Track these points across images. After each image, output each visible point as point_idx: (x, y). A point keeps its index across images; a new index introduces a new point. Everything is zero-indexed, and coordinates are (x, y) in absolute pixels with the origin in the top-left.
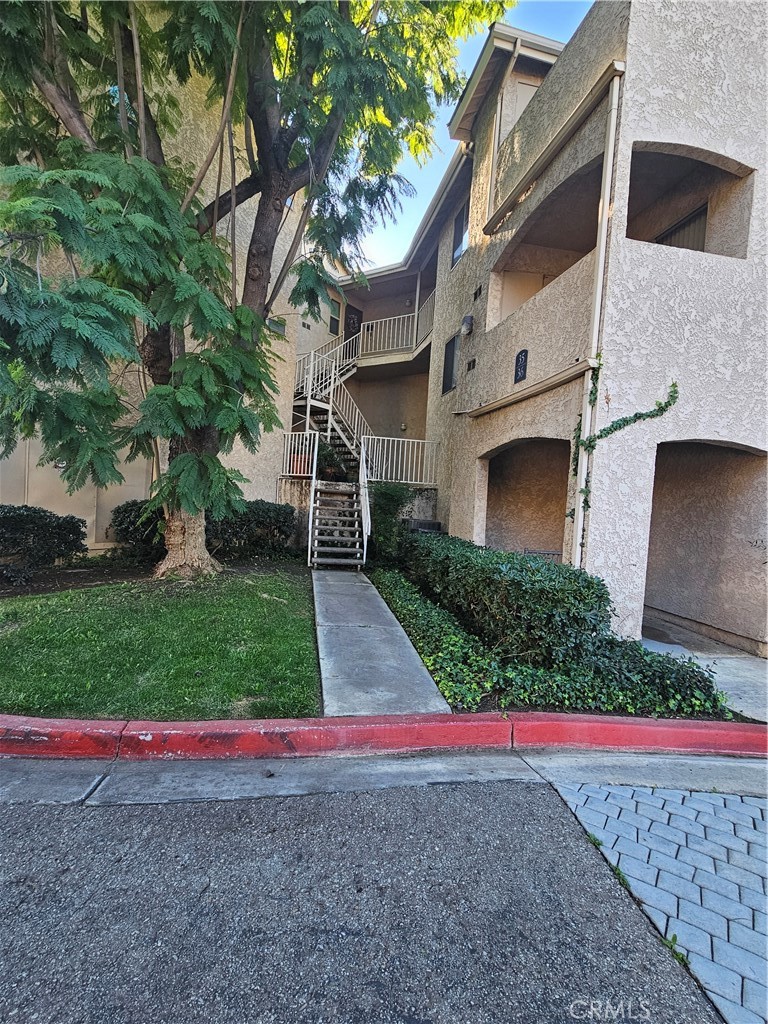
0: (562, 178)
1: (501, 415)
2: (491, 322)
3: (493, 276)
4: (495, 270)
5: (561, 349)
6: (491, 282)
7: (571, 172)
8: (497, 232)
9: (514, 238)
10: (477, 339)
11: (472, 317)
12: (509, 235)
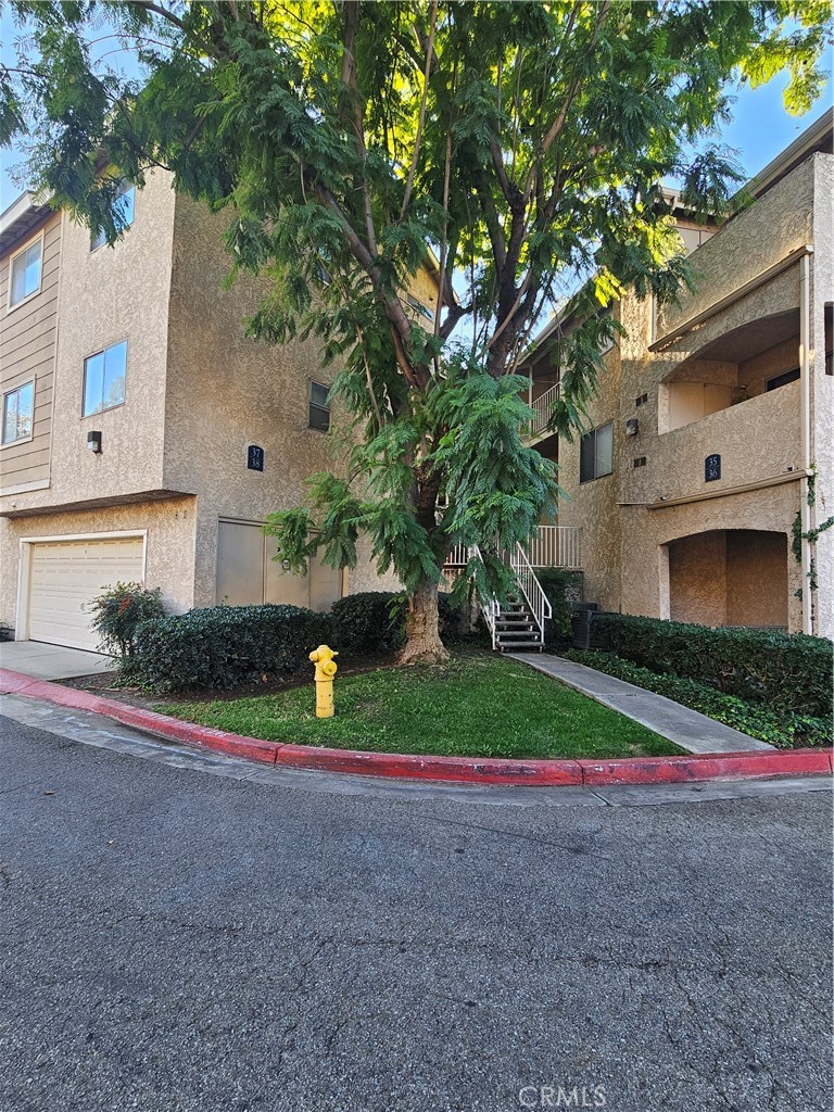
0: (748, 319)
1: (691, 509)
2: (664, 427)
3: (661, 387)
4: (664, 382)
5: (764, 458)
6: (660, 392)
7: (758, 317)
8: (664, 351)
9: (687, 359)
10: (646, 441)
11: (636, 421)
12: (682, 356)
